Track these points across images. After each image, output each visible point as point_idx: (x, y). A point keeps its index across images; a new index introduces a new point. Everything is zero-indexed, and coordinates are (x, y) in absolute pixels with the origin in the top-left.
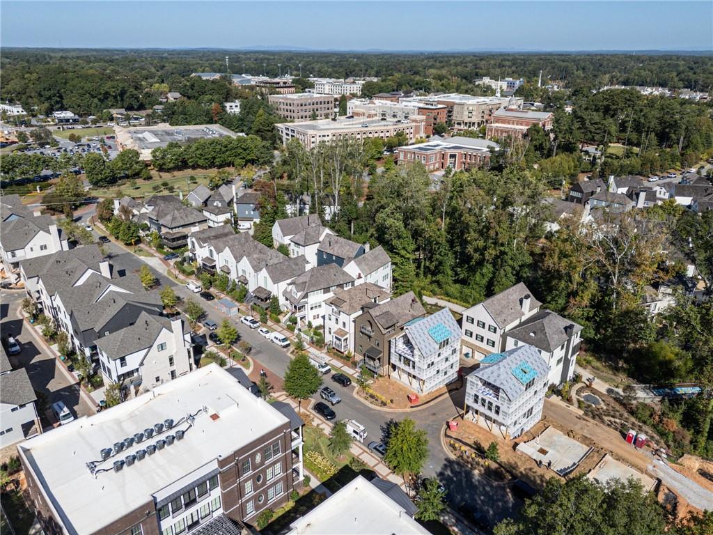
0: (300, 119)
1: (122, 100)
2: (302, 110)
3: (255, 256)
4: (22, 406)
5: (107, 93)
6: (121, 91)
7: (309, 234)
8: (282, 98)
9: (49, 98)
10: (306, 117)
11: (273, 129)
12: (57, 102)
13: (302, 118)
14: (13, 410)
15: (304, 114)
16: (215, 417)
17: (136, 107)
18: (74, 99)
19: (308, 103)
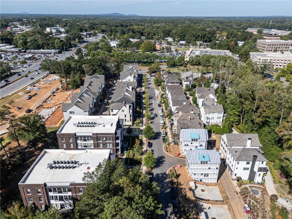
0: (268, 51)
1: (204, 38)
2: (270, 47)
3: (174, 96)
4: (86, 112)
5: (199, 35)
6: (204, 35)
7: (203, 95)
8: (263, 41)
9: (181, 36)
10: (271, 51)
11: (247, 54)
12: (183, 38)
13: (269, 51)
14: (84, 112)
15: (270, 49)
16: (104, 126)
17: (208, 41)
18: (188, 37)
19: (274, 45)
